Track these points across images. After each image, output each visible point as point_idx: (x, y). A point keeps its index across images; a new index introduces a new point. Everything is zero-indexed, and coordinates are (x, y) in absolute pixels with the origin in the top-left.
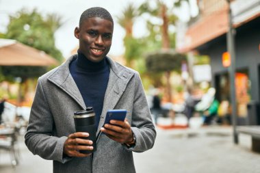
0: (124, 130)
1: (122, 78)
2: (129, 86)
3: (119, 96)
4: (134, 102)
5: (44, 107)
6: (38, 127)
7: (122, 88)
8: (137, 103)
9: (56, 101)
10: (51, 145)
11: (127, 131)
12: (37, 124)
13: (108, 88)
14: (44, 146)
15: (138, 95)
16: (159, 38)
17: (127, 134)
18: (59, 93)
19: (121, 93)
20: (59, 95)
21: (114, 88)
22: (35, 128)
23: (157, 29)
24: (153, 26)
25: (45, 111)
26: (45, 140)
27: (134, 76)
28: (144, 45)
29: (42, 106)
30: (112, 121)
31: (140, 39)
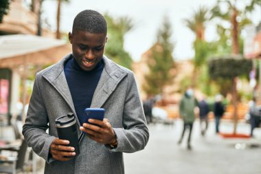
0: (102, 129)
1: (114, 77)
2: (120, 86)
3: (108, 96)
4: (126, 103)
5: (40, 102)
6: (33, 121)
7: (112, 87)
8: (129, 103)
9: (48, 97)
10: (40, 144)
11: (107, 131)
12: (33, 117)
13: (98, 87)
14: (36, 143)
15: (130, 95)
16: (230, 42)
17: (106, 134)
18: (51, 89)
19: (111, 93)
20: (51, 92)
21: (104, 87)
22: (30, 121)
23: (228, 34)
24: (224, 30)
25: (39, 105)
26: (37, 136)
27: (126, 76)
28: (214, 49)
29: (37, 101)
30: (90, 120)
31: (210, 44)
